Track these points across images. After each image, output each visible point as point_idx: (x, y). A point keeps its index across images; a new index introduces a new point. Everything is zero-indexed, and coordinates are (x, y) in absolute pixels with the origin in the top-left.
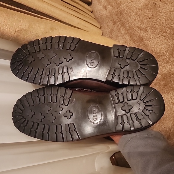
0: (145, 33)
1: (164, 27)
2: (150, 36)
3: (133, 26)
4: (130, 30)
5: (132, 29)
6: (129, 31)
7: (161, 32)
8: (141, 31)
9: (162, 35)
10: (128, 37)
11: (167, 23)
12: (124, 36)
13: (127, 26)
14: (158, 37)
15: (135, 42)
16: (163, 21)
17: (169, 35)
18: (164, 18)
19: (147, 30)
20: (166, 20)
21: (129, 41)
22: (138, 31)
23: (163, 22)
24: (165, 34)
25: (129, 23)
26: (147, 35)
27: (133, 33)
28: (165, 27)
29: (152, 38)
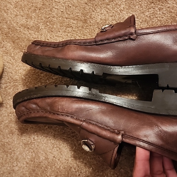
0: (36, 33)
1: (65, 19)
2: (47, 36)
3: (15, 25)
4: (11, 33)
5: (14, 30)
6: (9, 35)
7: (62, 26)
8: (30, 31)
9: (65, 32)
10: (9, 44)
11: (69, 13)
12: (2, 44)
13: (5, 27)
14: (59, 35)
15: (22, 49)
16: (62, 10)
17: (76, 30)
18: (63, 4)
19: (39, 27)
20: (66, 8)
21: (12, 50)
22: (24, 32)
23: (62, 12)
24: (70, 29)
25: (6, 23)
26: (41, 35)
27: (17, 36)
28: (67, 18)
29: (49, 38)
